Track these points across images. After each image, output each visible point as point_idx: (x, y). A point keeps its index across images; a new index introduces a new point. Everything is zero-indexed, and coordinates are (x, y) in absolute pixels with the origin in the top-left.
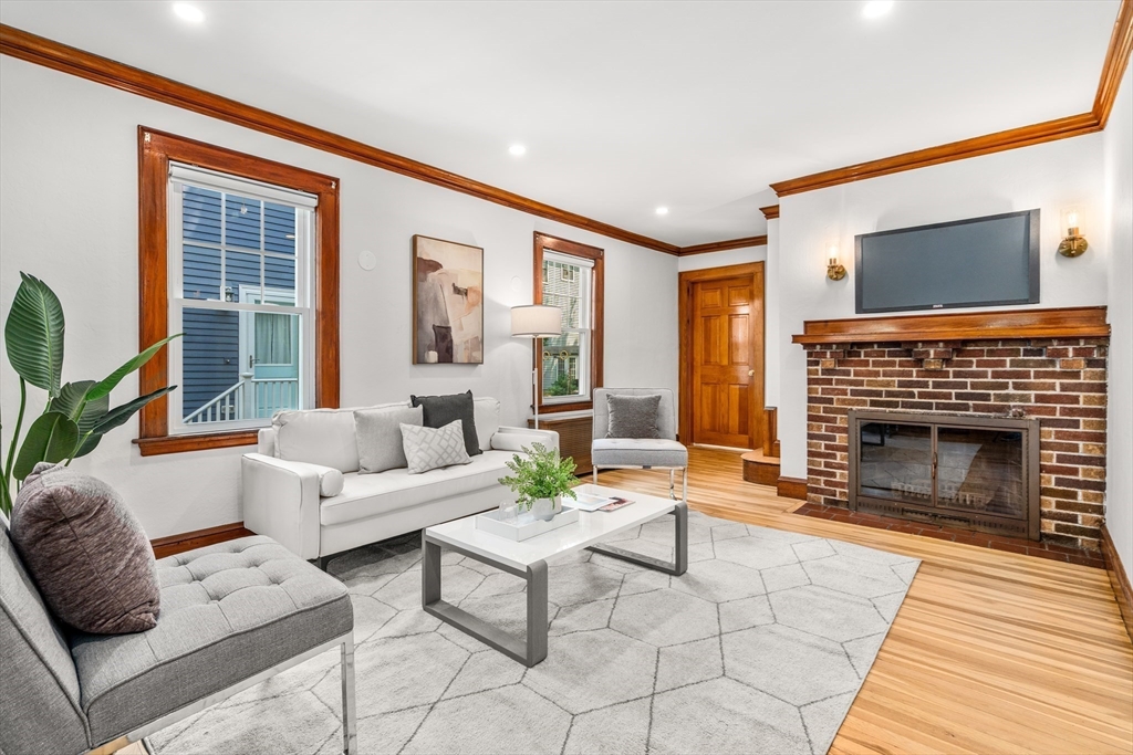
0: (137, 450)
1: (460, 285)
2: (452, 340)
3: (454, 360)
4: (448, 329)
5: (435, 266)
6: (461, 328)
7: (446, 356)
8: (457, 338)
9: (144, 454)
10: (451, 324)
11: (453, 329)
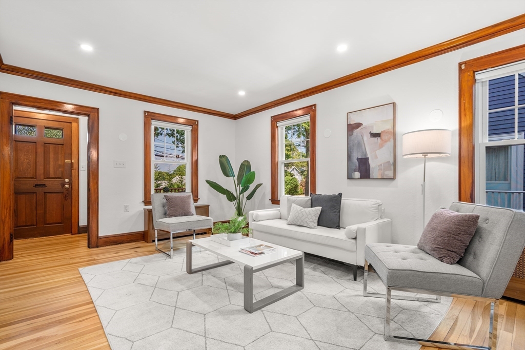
0: (270, 202)
1: (375, 132)
2: (369, 165)
3: (371, 177)
4: (367, 159)
5: (358, 125)
6: (376, 157)
7: (365, 174)
8: (373, 164)
9: (272, 203)
10: (369, 156)
11: (370, 159)
